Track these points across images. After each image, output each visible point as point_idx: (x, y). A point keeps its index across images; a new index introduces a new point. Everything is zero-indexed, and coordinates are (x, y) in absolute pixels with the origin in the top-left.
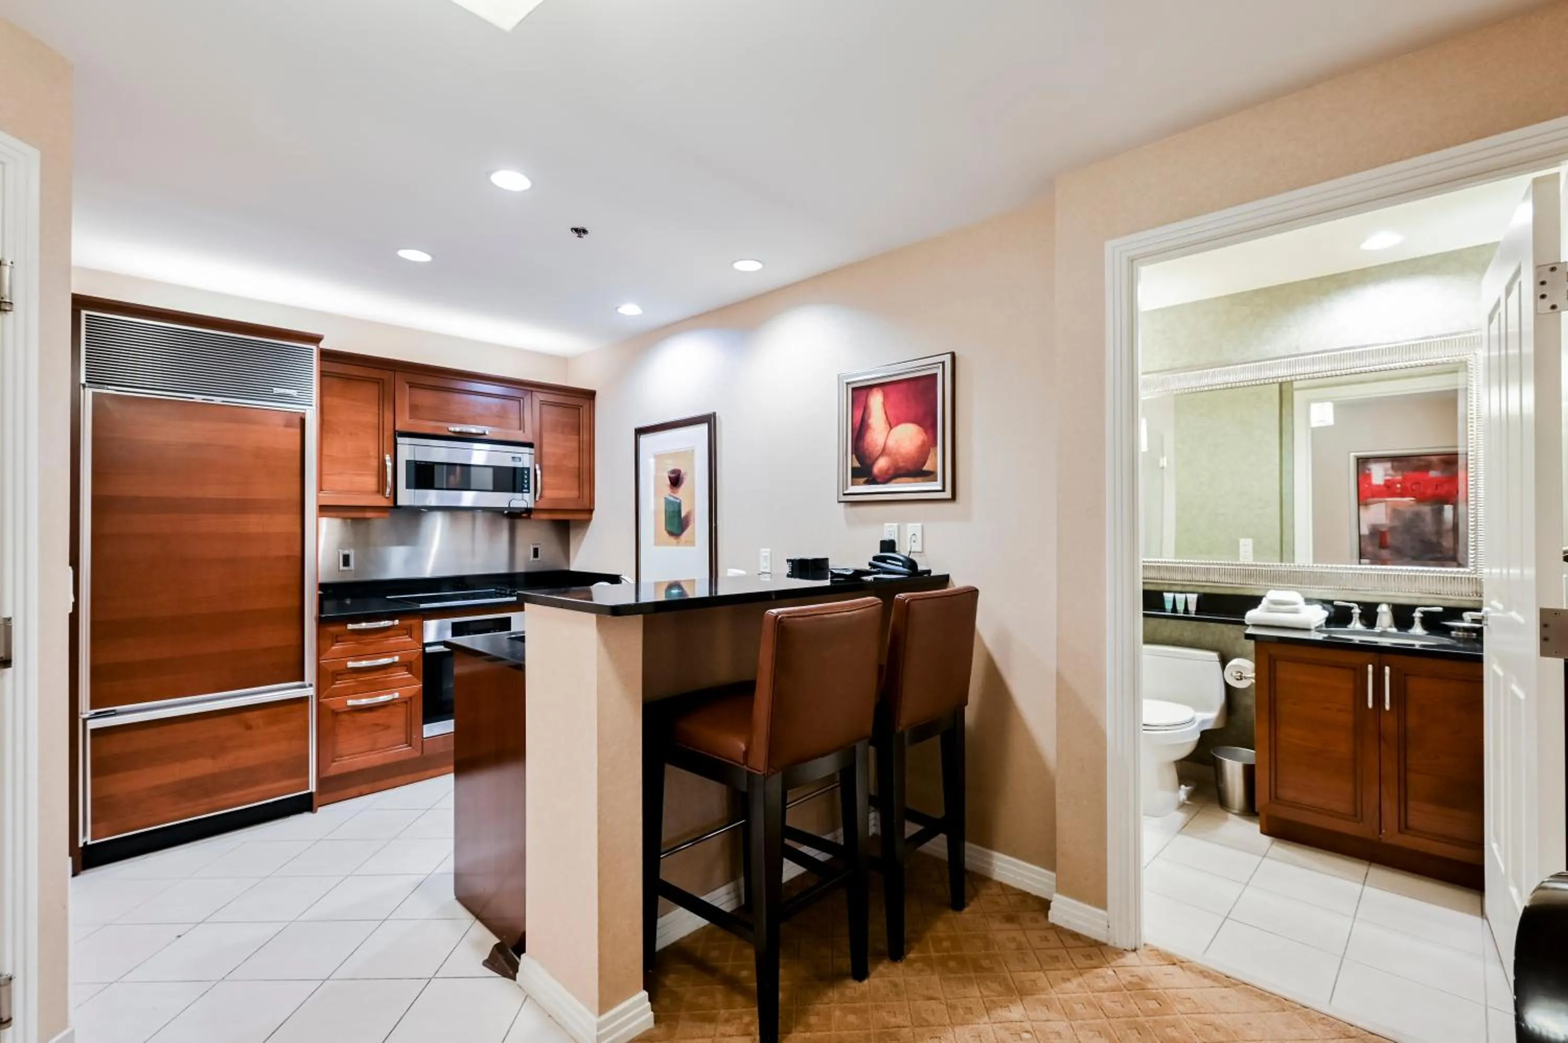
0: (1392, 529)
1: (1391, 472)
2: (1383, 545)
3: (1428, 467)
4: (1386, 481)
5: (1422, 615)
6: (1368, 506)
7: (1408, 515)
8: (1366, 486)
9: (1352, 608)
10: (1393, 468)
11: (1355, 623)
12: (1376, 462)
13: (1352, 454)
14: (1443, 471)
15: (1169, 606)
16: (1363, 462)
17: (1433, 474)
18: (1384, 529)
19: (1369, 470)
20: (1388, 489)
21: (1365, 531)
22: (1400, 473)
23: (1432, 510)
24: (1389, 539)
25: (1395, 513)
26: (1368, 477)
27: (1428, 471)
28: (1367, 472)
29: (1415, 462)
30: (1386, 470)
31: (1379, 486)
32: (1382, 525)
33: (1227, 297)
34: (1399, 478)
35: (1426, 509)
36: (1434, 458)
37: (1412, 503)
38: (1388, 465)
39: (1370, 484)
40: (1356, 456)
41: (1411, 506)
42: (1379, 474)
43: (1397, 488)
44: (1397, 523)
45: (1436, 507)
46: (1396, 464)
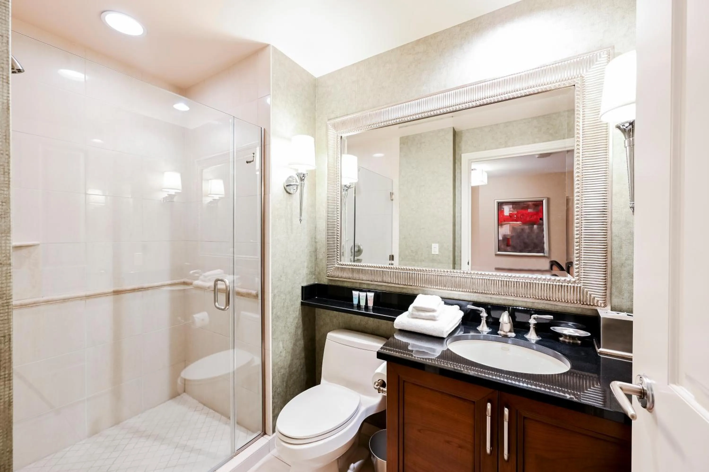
0: (512, 237)
1: (512, 210)
2: (508, 245)
3: (528, 207)
4: (510, 214)
5: (536, 322)
6: (503, 226)
7: (519, 231)
8: (502, 216)
9: (482, 312)
10: (513, 208)
11: (483, 326)
12: (506, 205)
13: (496, 201)
14: (534, 209)
15: (355, 302)
16: (500, 205)
17: (530, 210)
18: (508, 237)
19: (503, 208)
20: (511, 218)
21: (501, 238)
22: (516, 210)
23: (529, 227)
24: (511, 243)
25: (513, 229)
26: (503, 212)
27: (527, 209)
28: (502, 209)
29: (522, 205)
30: (510, 209)
31: (507, 216)
32: (508, 235)
33: (397, 48)
34: (516, 212)
35: (526, 227)
36: (530, 203)
37: (520, 224)
38: (511, 206)
39: (503, 215)
40: (497, 202)
41: (520, 226)
42: (507, 210)
43: (515, 217)
44: (514, 234)
45: (531, 226)
46: (514, 206)
